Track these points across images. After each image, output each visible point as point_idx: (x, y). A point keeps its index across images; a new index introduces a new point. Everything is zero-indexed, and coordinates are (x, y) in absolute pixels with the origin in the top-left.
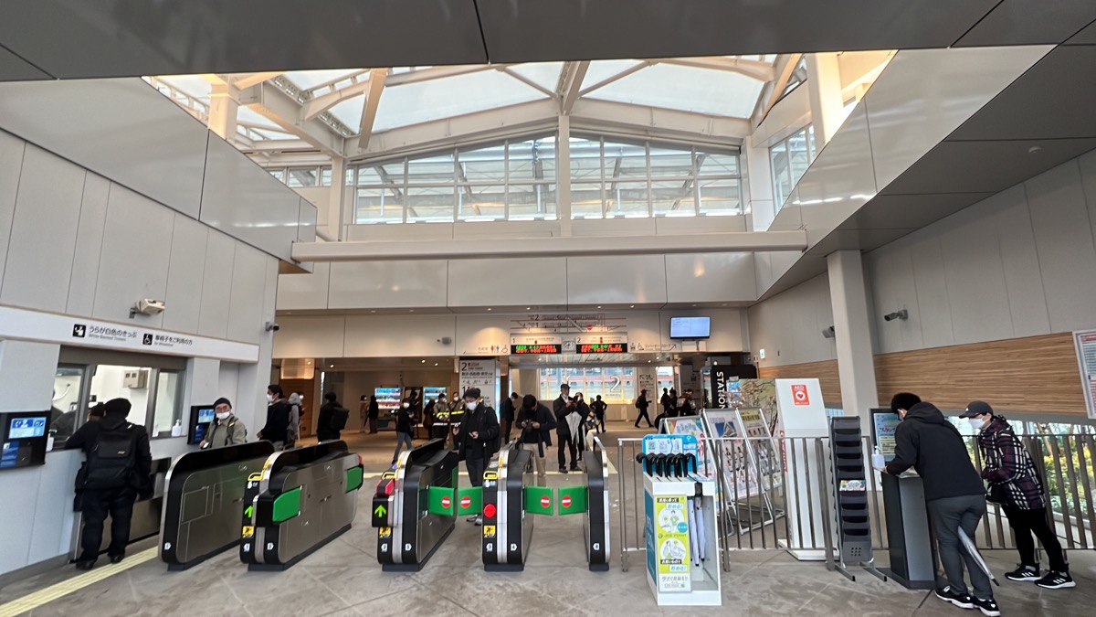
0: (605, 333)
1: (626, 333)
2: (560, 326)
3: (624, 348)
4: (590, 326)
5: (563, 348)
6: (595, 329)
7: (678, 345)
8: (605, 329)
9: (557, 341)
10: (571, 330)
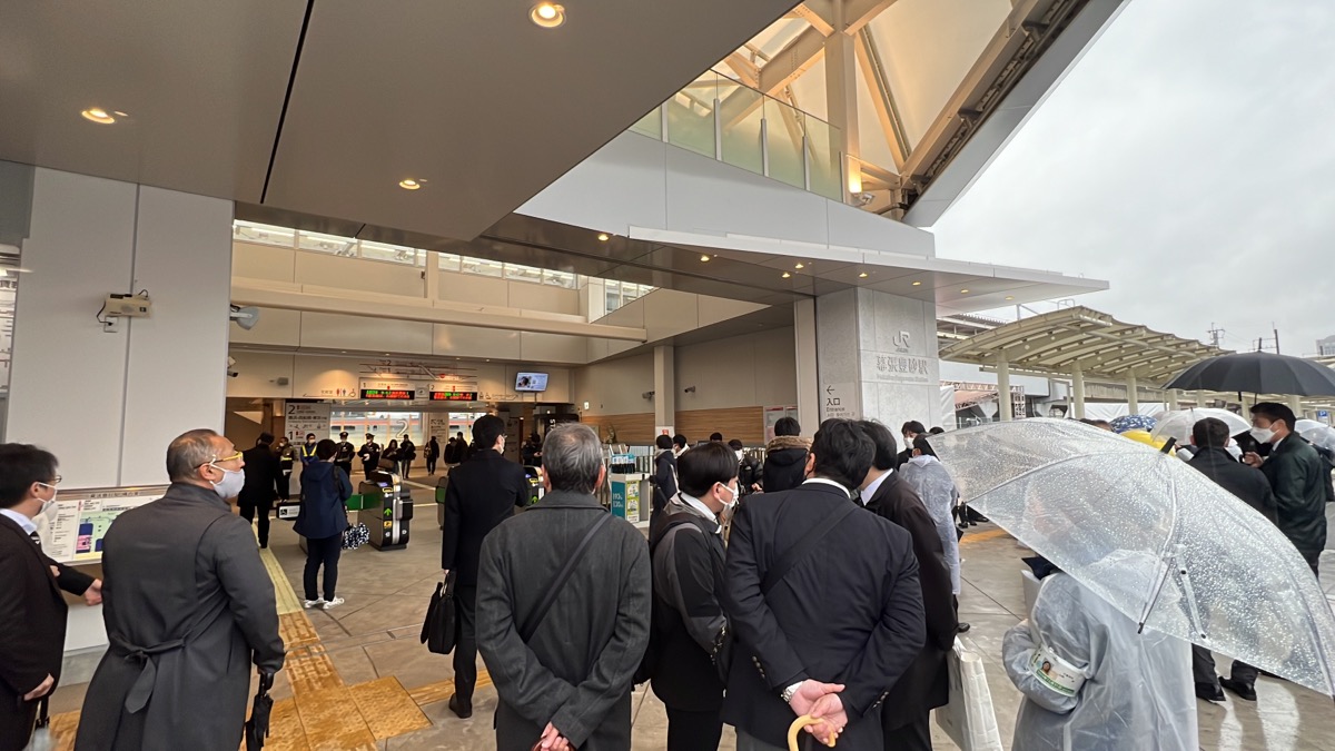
0: (457, 382)
1: (475, 383)
2: (413, 373)
3: (474, 396)
4: (442, 375)
5: (416, 395)
6: (447, 378)
7: (520, 396)
8: (457, 379)
9: (410, 387)
10: (424, 377)
